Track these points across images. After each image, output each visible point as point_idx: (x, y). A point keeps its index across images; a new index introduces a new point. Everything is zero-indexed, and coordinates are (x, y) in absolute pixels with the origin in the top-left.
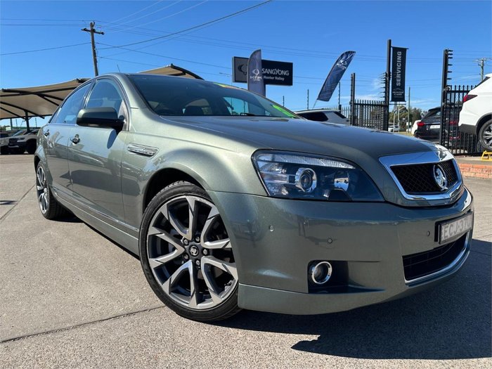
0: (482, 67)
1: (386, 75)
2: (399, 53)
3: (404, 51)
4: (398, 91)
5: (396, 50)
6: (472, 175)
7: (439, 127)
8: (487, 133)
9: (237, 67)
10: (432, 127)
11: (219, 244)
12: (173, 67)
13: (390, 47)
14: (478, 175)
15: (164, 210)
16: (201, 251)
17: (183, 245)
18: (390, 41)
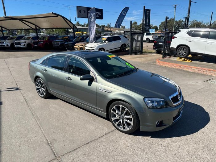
0: (175, 8)
1: (143, 21)
2: (148, 12)
3: (149, 10)
4: (147, 27)
5: (147, 10)
6: (175, 67)
7: (162, 43)
8: (180, 51)
9: (79, 11)
10: (159, 43)
11: (128, 117)
12: (53, 13)
13: (144, 9)
14: (176, 67)
15: (114, 107)
16: (124, 118)
17: (119, 116)
18: (145, 7)
